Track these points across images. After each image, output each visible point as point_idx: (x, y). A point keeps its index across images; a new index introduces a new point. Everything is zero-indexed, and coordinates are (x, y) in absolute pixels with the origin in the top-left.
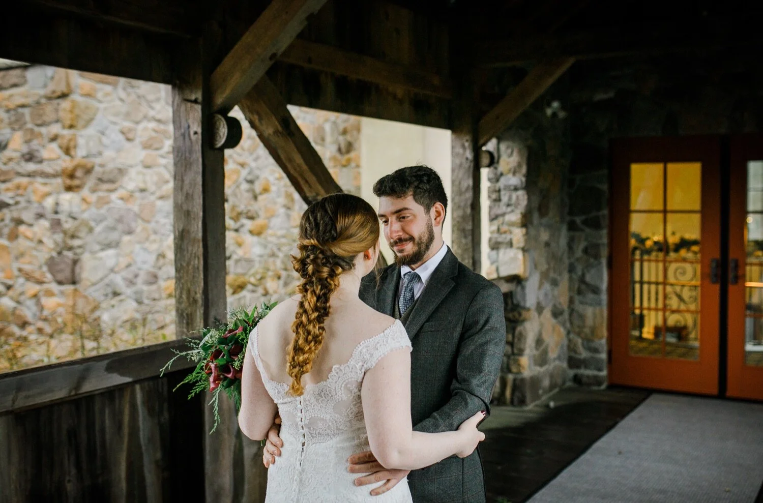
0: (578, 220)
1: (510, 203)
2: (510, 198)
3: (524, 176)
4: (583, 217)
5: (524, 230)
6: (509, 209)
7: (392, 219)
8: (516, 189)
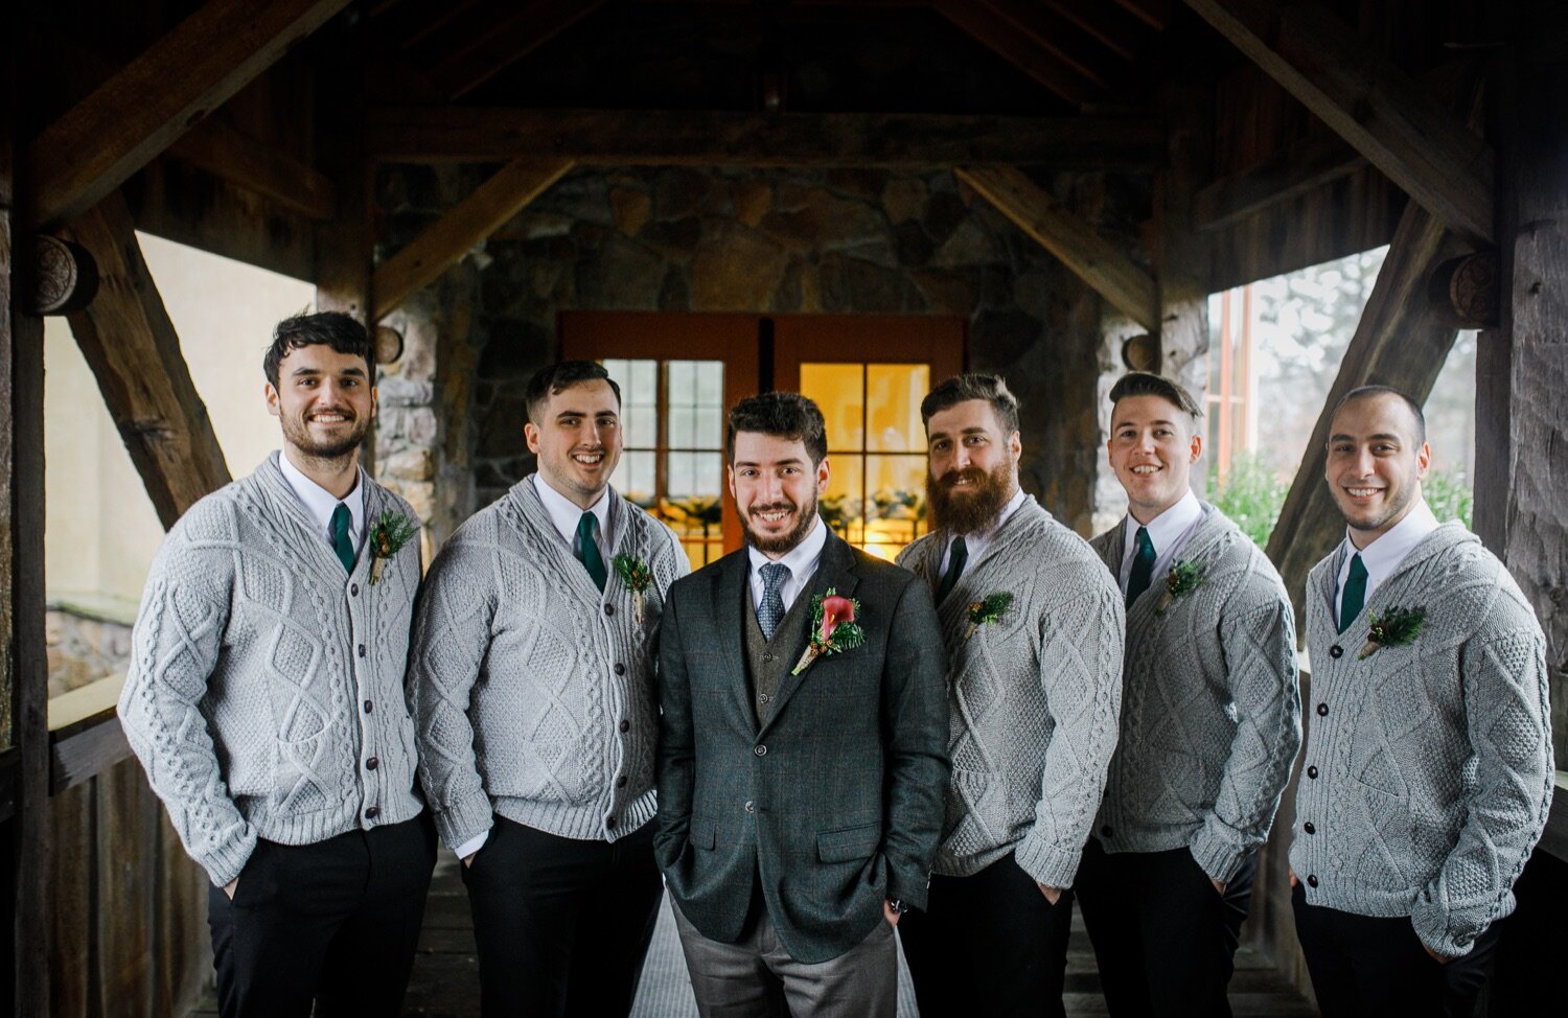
0: (497, 465)
1: (400, 433)
2: (400, 425)
3: (430, 379)
4: (507, 460)
5: (429, 487)
6: (398, 445)
7: (768, 472)
8: (413, 406)
